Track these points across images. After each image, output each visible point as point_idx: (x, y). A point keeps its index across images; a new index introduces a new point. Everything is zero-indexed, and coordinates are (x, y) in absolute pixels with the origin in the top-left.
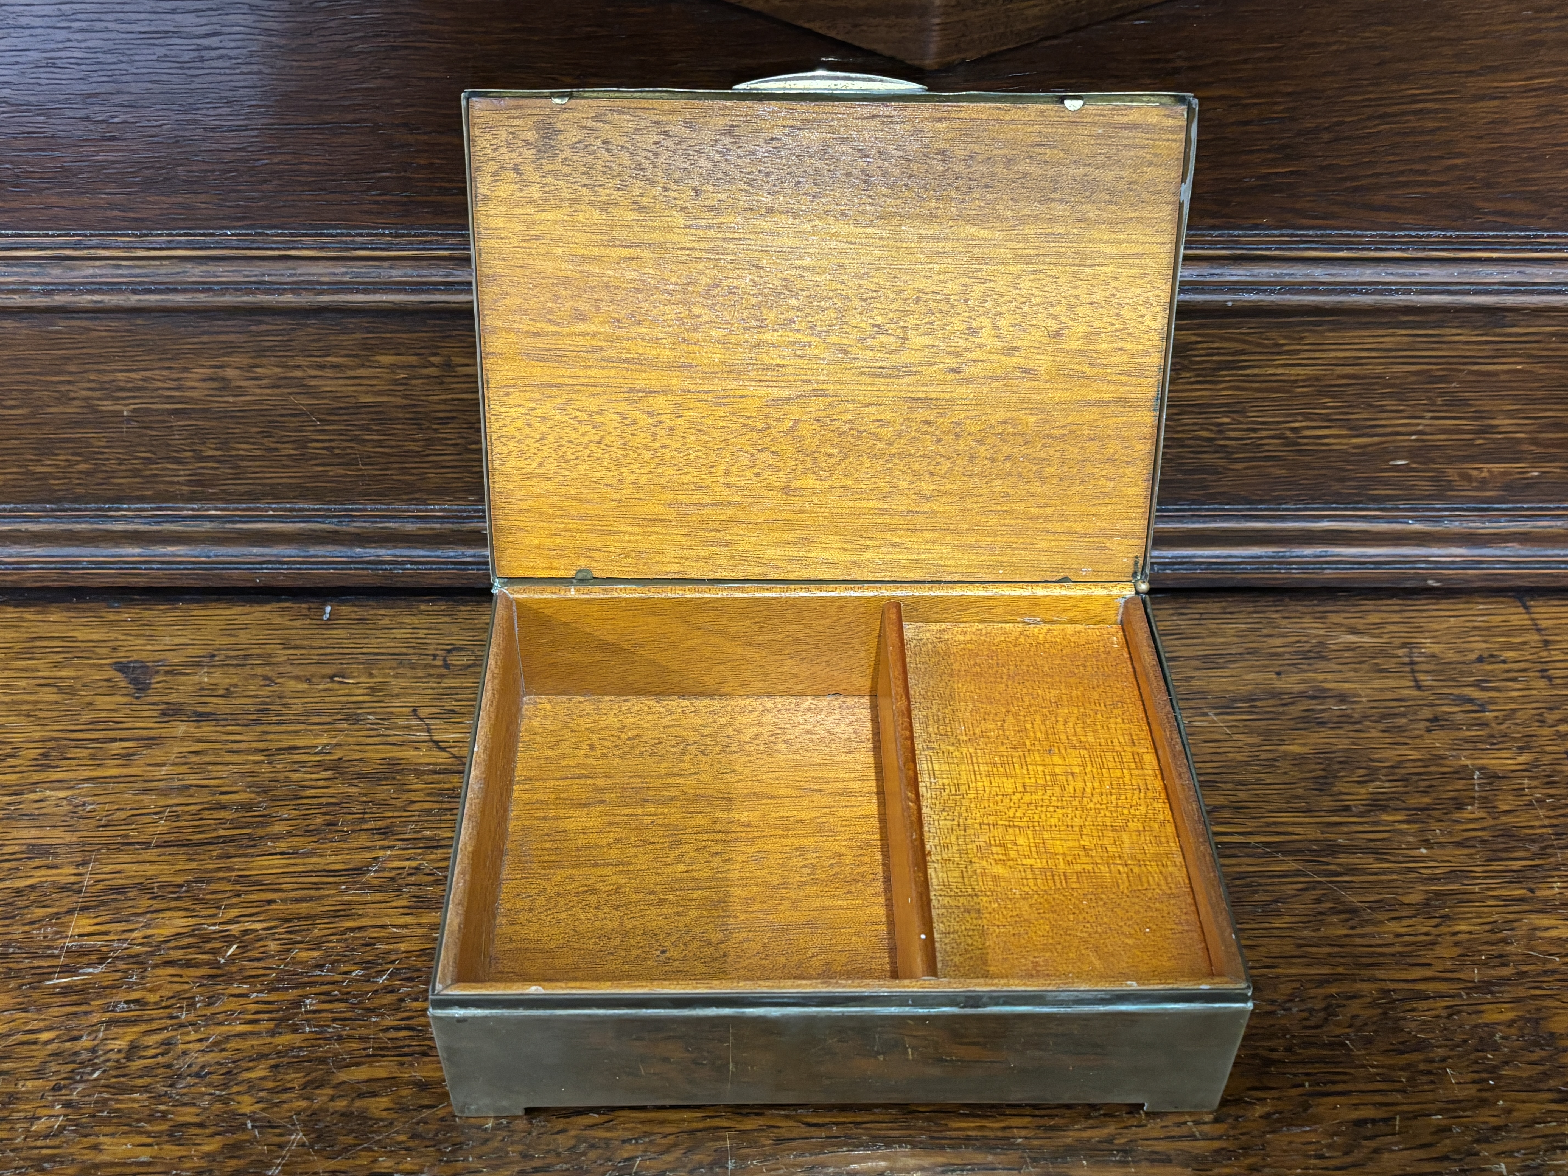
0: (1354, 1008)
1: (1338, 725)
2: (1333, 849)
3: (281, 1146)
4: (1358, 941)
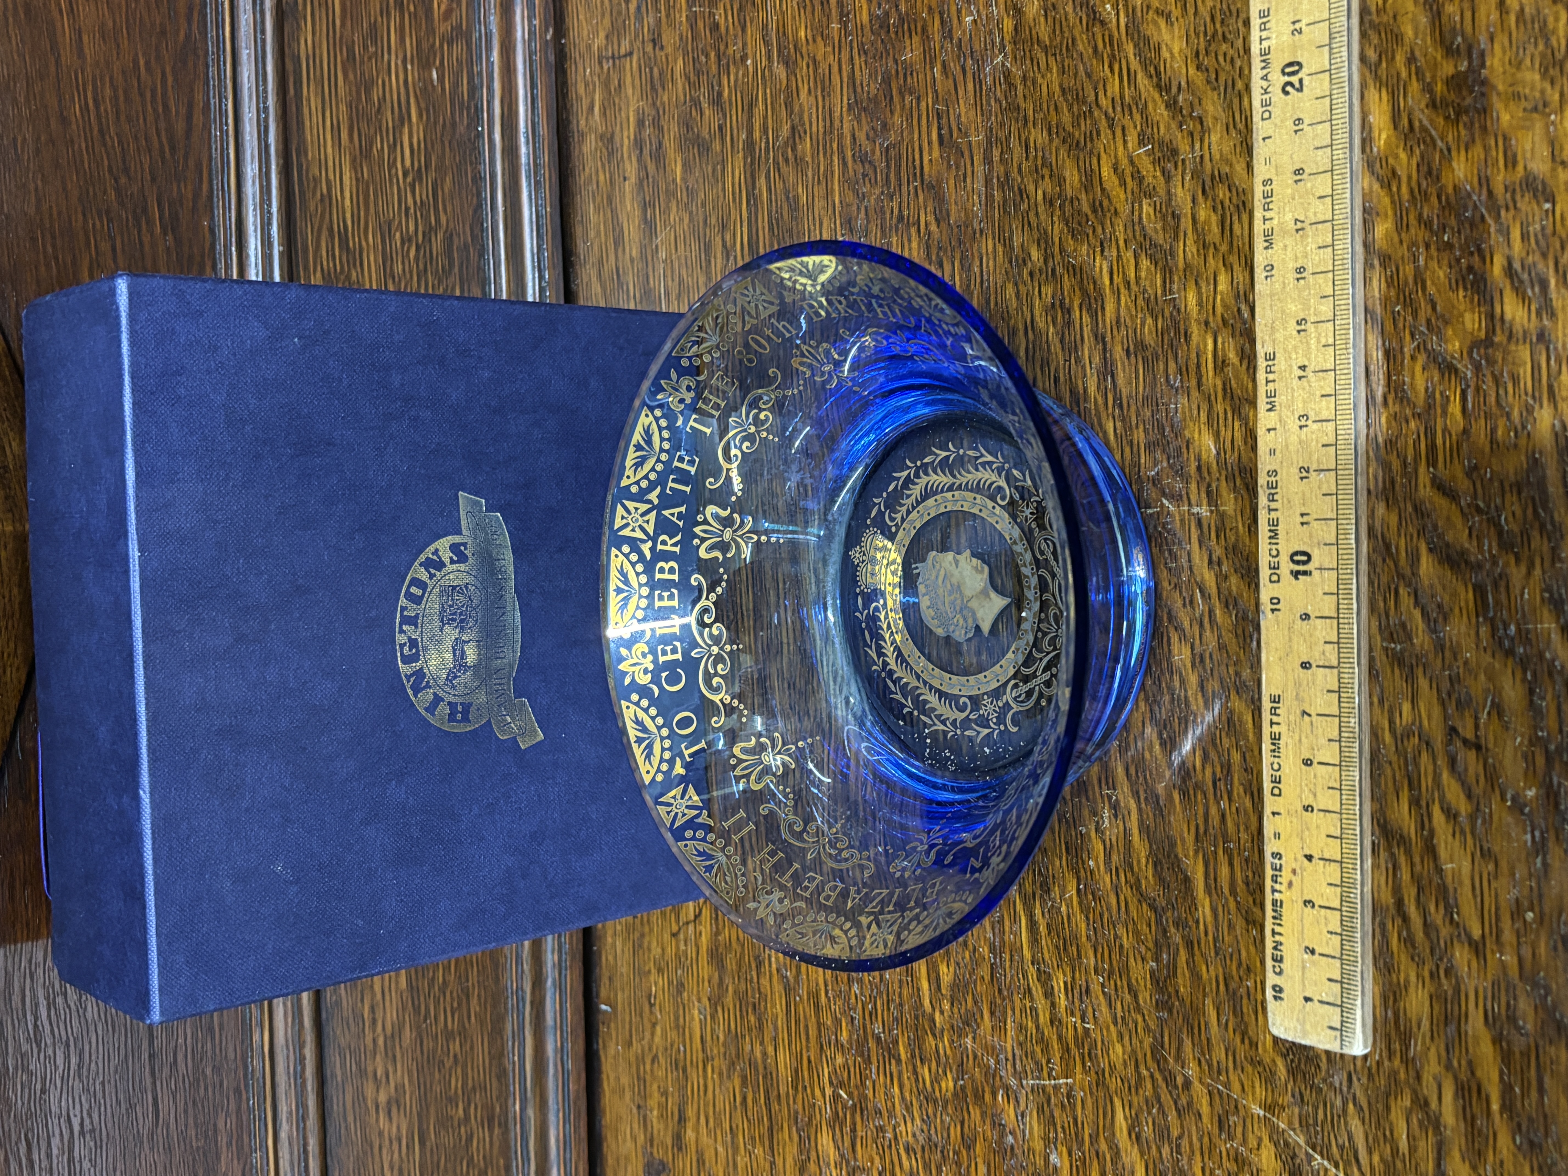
0: (861, 136)
1: (661, 129)
2: (750, 144)
3: (975, 1057)
4: (814, 129)
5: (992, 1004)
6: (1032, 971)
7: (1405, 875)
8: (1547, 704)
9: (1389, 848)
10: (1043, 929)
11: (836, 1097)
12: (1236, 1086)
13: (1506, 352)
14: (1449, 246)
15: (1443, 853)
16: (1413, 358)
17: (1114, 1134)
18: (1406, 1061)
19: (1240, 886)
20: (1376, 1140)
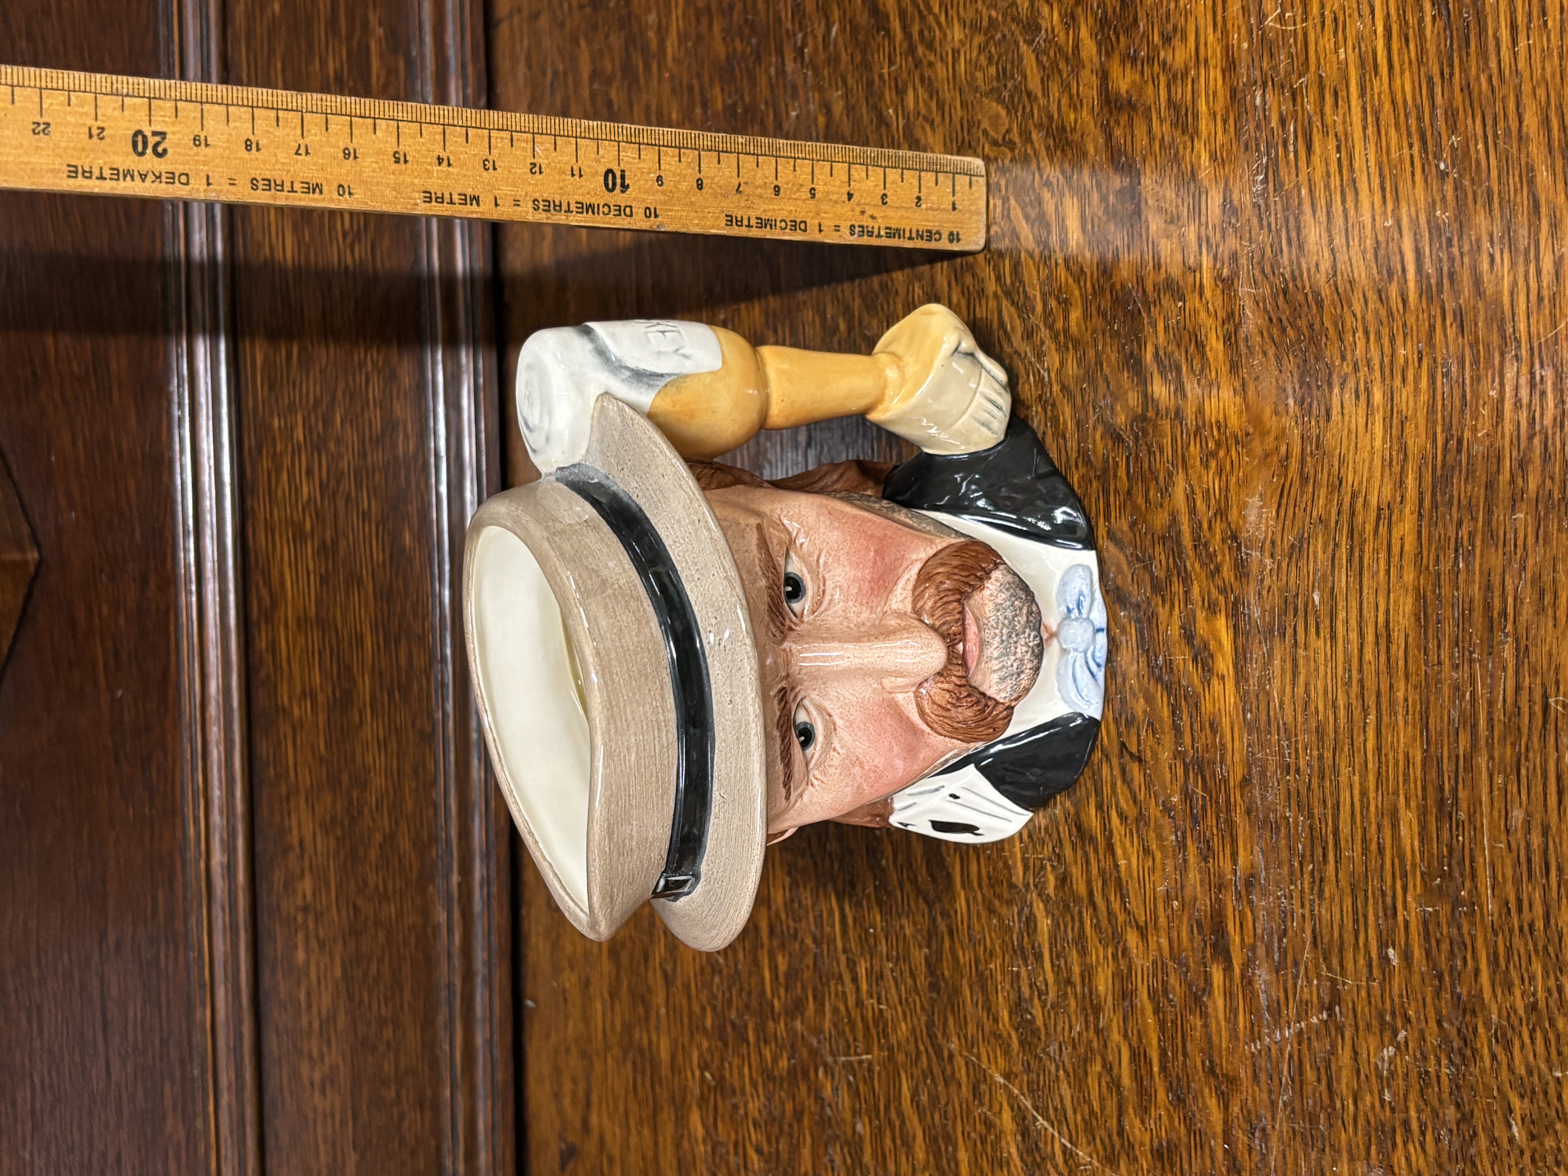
5: (815, 990)
6: (843, 958)
7: (1095, 871)
8: (1185, 723)
9: (1083, 847)
10: (850, 921)
11: (703, 1077)
12: (984, 1058)
13: (1155, 426)
14: (1118, 333)
15: (1119, 851)
16: (1095, 428)
17: (900, 1104)
18: (1098, 1032)
19: (985, 880)
20: (1079, 1102)
